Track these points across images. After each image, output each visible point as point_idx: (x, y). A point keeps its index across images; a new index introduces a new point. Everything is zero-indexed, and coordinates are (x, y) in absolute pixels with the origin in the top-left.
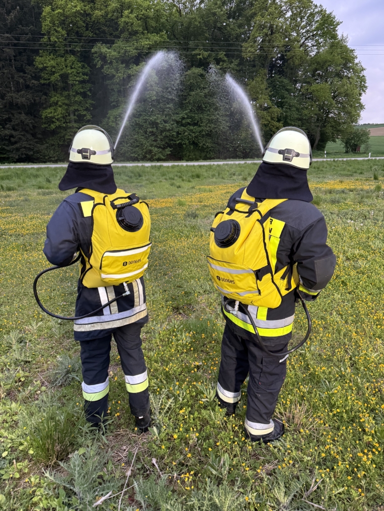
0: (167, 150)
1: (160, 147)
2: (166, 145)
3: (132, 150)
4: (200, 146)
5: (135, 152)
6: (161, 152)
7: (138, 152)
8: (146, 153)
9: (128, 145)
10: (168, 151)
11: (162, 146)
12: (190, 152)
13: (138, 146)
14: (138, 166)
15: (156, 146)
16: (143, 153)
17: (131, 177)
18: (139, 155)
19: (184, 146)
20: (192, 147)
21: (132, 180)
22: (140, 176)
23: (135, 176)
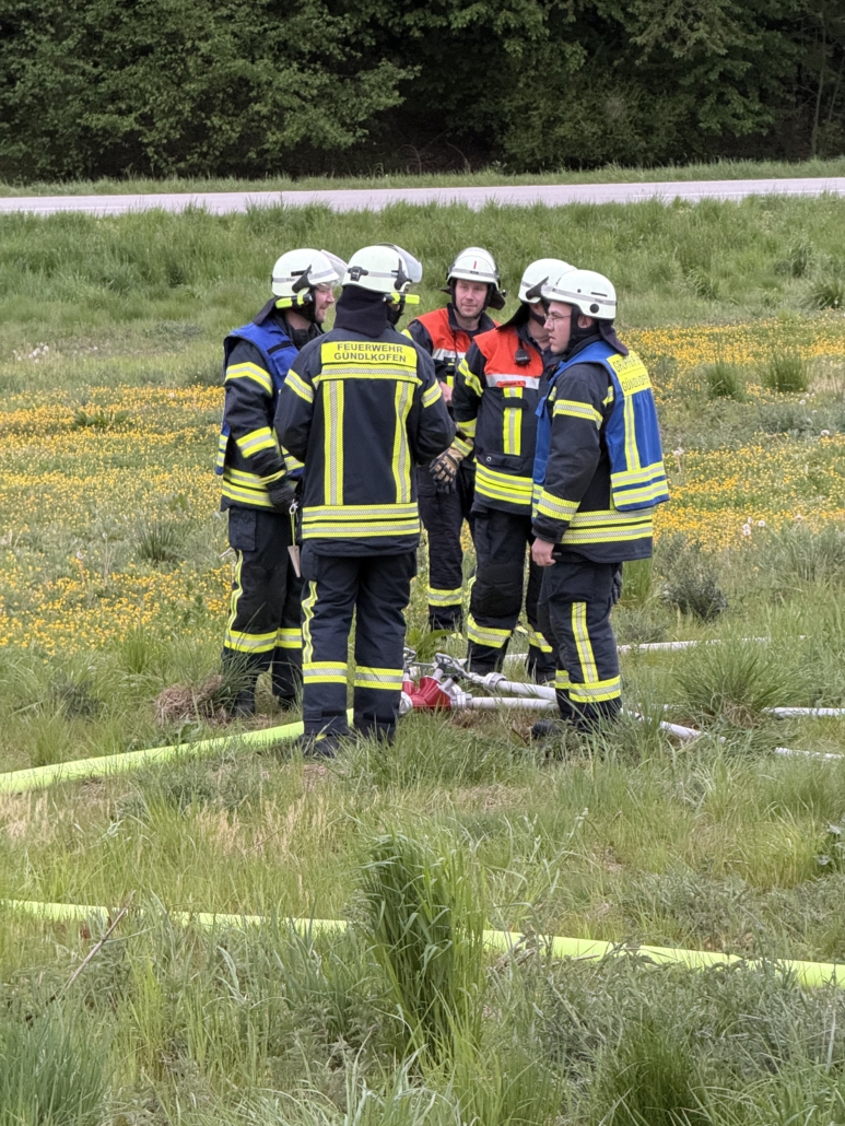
0: (369, 78)
1: (314, 57)
2: (369, 41)
3: (97, 80)
4: (638, 50)
5: (114, 97)
6: (323, 95)
7: (142, 97)
8: (205, 104)
9: (70, 43)
10: (382, 87)
11: (334, 50)
12: (558, 92)
13: (146, 50)
14: (160, 218)
15: (284, 51)
16: (187, 107)
17: (120, 286)
18: (147, 120)
19: (513, 47)
20: (575, 54)
21: (127, 305)
22: (176, 278)
23: (147, 276)
